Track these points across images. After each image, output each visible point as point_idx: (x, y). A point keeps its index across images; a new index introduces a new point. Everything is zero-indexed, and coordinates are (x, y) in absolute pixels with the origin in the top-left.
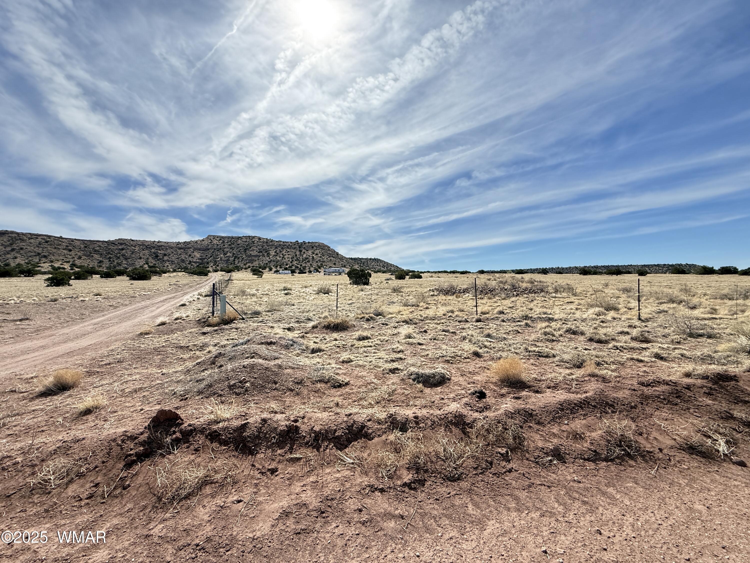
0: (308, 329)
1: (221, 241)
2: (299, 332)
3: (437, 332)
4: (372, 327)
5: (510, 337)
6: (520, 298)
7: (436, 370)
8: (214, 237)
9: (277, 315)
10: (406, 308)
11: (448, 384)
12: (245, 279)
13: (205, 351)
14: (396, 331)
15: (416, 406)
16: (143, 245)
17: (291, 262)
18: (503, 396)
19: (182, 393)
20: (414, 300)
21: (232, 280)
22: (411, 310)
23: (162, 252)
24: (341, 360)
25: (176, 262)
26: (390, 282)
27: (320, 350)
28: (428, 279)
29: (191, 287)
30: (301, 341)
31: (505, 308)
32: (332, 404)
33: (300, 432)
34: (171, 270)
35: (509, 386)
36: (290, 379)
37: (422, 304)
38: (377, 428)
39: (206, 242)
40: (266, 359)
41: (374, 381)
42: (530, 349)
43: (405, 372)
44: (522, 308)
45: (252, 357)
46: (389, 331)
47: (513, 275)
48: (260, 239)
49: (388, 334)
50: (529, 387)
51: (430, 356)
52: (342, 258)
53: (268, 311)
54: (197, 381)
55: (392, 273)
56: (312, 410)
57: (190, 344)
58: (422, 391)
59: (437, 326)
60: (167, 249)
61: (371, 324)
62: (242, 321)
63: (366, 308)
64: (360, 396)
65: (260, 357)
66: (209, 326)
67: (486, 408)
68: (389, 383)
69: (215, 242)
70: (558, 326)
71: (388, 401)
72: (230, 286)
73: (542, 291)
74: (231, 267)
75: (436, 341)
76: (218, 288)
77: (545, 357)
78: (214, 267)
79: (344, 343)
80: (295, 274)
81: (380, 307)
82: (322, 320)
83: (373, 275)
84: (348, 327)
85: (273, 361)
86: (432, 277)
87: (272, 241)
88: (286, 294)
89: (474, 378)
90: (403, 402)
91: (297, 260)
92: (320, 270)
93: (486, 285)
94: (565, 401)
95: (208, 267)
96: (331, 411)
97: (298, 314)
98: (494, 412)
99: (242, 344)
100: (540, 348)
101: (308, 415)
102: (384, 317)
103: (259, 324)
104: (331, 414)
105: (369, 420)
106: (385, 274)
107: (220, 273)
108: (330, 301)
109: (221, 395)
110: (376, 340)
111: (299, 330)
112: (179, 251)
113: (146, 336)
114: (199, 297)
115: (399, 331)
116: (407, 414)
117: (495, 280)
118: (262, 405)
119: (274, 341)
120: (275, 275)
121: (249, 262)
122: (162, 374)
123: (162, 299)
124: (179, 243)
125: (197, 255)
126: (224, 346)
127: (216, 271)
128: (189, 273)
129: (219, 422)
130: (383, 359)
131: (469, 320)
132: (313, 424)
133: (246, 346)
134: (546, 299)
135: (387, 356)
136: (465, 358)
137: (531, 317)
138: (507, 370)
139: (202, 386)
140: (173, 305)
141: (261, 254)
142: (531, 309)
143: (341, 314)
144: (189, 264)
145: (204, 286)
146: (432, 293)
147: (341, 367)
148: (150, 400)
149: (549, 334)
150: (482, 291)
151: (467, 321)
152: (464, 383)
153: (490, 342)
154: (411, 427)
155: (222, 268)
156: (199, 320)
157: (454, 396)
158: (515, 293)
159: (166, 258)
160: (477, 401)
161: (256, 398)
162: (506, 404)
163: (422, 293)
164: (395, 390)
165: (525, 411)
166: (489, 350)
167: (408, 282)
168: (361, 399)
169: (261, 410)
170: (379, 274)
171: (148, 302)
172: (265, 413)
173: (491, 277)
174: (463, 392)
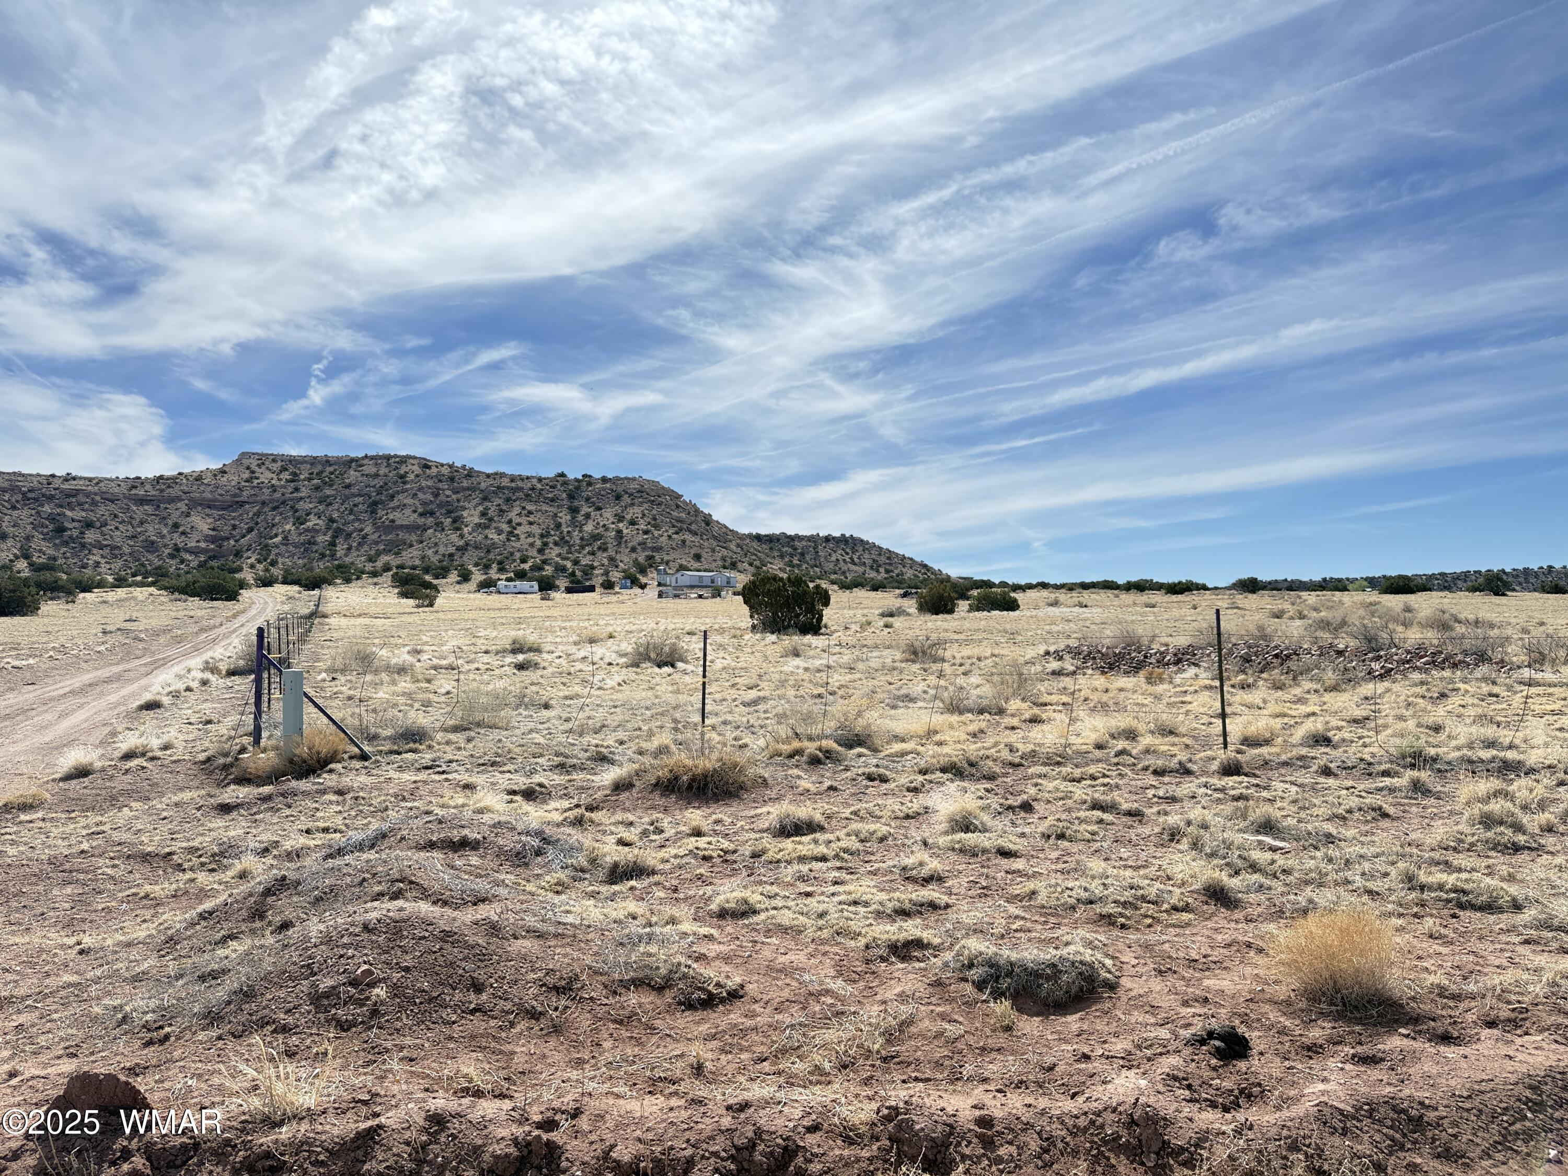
0: (599, 795)
1: (286, 476)
2: (566, 804)
3: (1069, 810)
4: (831, 788)
5: (1350, 833)
6: (1396, 687)
7: (1064, 952)
8: (263, 459)
9: (485, 743)
10: (955, 718)
11: (1107, 1005)
12: (372, 610)
13: (230, 873)
14: (915, 804)
15: (985, 1080)
16: (13, 489)
17: (541, 551)
18: (1313, 1050)
19: (149, 1017)
20: (987, 690)
21: (325, 616)
22: (973, 727)
23: (79, 514)
24: (714, 907)
25: (126, 550)
26: (897, 622)
27: (636, 871)
28: (1041, 613)
29: (178, 640)
30: (574, 835)
31: (1335, 722)
32: (679, 1069)
33: (564, 1164)
34: (110, 579)
35: (1338, 1016)
36: (532, 976)
37: (1014, 705)
38: (841, 1157)
39: (232, 479)
40: (445, 903)
41: (832, 986)
42: (1423, 878)
43: (948, 956)
44: (1400, 725)
45: (395, 896)
46: (893, 805)
47: (1373, 596)
48: (426, 465)
49: (886, 813)
50: (1415, 1020)
51: (1041, 899)
52: (724, 536)
53: (456, 729)
54: (202, 978)
55: (907, 589)
56: (606, 1087)
57: (177, 846)
58: (1008, 1029)
59: (1071, 787)
60: (94, 503)
61: (828, 776)
62: (357, 764)
63: (808, 718)
64: (780, 1039)
65: (425, 894)
66: (243, 780)
67: (1249, 1096)
68: (890, 995)
69: (265, 476)
70: (1540, 791)
71: (885, 1060)
72: (317, 635)
73: (1482, 657)
74: (320, 567)
75: (1064, 844)
76: (275, 646)
77: (1480, 908)
78: (260, 567)
79: (726, 844)
80: (553, 594)
81: (859, 714)
82: (647, 760)
83: (837, 596)
84: (742, 787)
85: (471, 909)
86: (1055, 603)
87: (471, 473)
88: (521, 667)
89: (1206, 982)
90: (939, 1065)
91: (562, 542)
92: (643, 580)
93: (1264, 637)
94: (1550, 1074)
95: (240, 569)
96: (676, 1093)
97: (562, 738)
98: (1278, 1108)
99: (360, 847)
100: (1464, 876)
101: (593, 1105)
102: (875, 750)
103: (423, 776)
104: (674, 1102)
105: (813, 1129)
106: (879, 594)
107: (280, 590)
108: (678, 692)
109: (285, 1029)
110: (841, 834)
111: (567, 796)
112: (139, 512)
113: (23, 817)
114: (208, 675)
115: (930, 803)
116: (950, 1110)
117: (1302, 617)
118: (430, 1067)
119: (473, 835)
120: (481, 599)
121: (386, 552)
122: (81, 952)
123: (78, 681)
124: (137, 482)
125: (202, 523)
126: (295, 855)
127: (266, 582)
128: (172, 589)
129: (281, 1124)
130: (866, 904)
131: (1194, 767)
132: (610, 1138)
133: (372, 855)
134: (1496, 690)
135: (883, 896)
136: (1175, 909)
137: (1434, 760)
138: (1332, 956)
139: (220, 993)
140: (117, 705)
141: (430, 521)
142: (1437, 729)
143: (717, 738)
144: (172, 556)
145: (226, 636)
146: (1054, 665)
147: (713, 931)
148: (42, 1040)
149: (1501, 823)
150: (1247, 660)
151: (1188, 772)
152: (1167, 1002)
153: (1273, 849)
154: (964, 1157)
155: (287, 572)
156: (209, 760)
157: (1129, 1046)
158: (1376, 666)
159: (91, 536)
160: (1215, 1069)
161: (408, 1041)
162: (1325, 1080)
163: (1014, 665)
164: (909, 1022)
165: (1394, 1109)
166: (1267, 882)
167: (967, 625)
168: (784, 1051)
169: (425, 1083)
170: (860, 594)
171: (29, 695)
172: (441, 1093)
173: (1287, 606)
174: (1164, 1033)
